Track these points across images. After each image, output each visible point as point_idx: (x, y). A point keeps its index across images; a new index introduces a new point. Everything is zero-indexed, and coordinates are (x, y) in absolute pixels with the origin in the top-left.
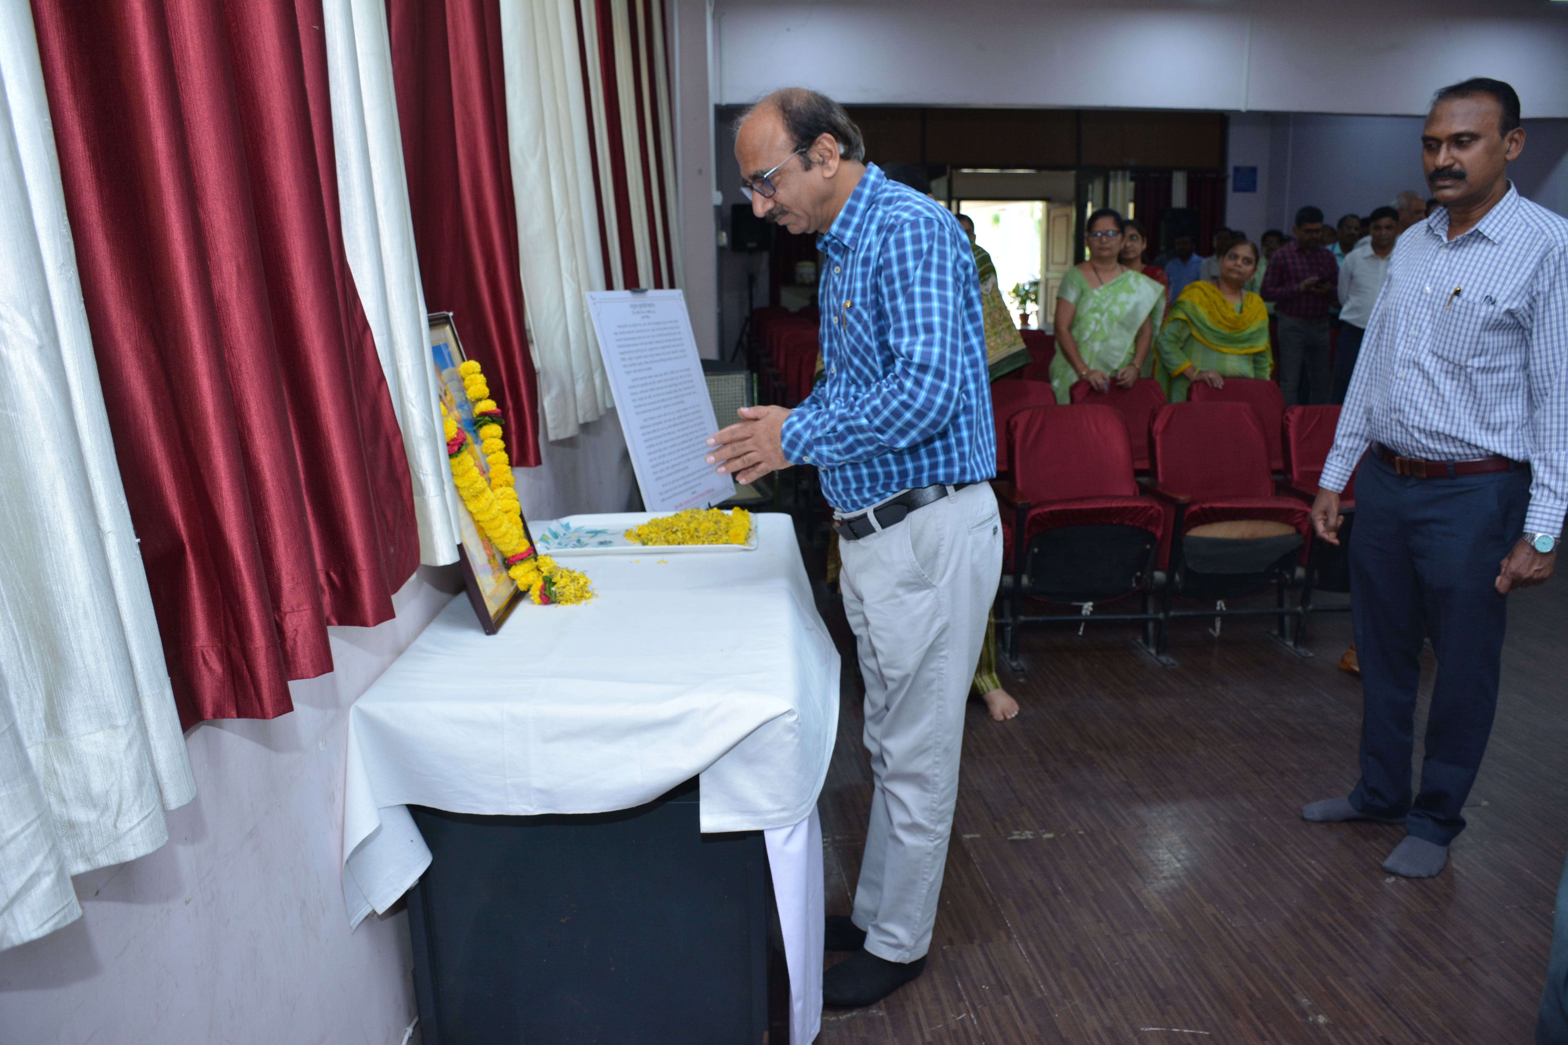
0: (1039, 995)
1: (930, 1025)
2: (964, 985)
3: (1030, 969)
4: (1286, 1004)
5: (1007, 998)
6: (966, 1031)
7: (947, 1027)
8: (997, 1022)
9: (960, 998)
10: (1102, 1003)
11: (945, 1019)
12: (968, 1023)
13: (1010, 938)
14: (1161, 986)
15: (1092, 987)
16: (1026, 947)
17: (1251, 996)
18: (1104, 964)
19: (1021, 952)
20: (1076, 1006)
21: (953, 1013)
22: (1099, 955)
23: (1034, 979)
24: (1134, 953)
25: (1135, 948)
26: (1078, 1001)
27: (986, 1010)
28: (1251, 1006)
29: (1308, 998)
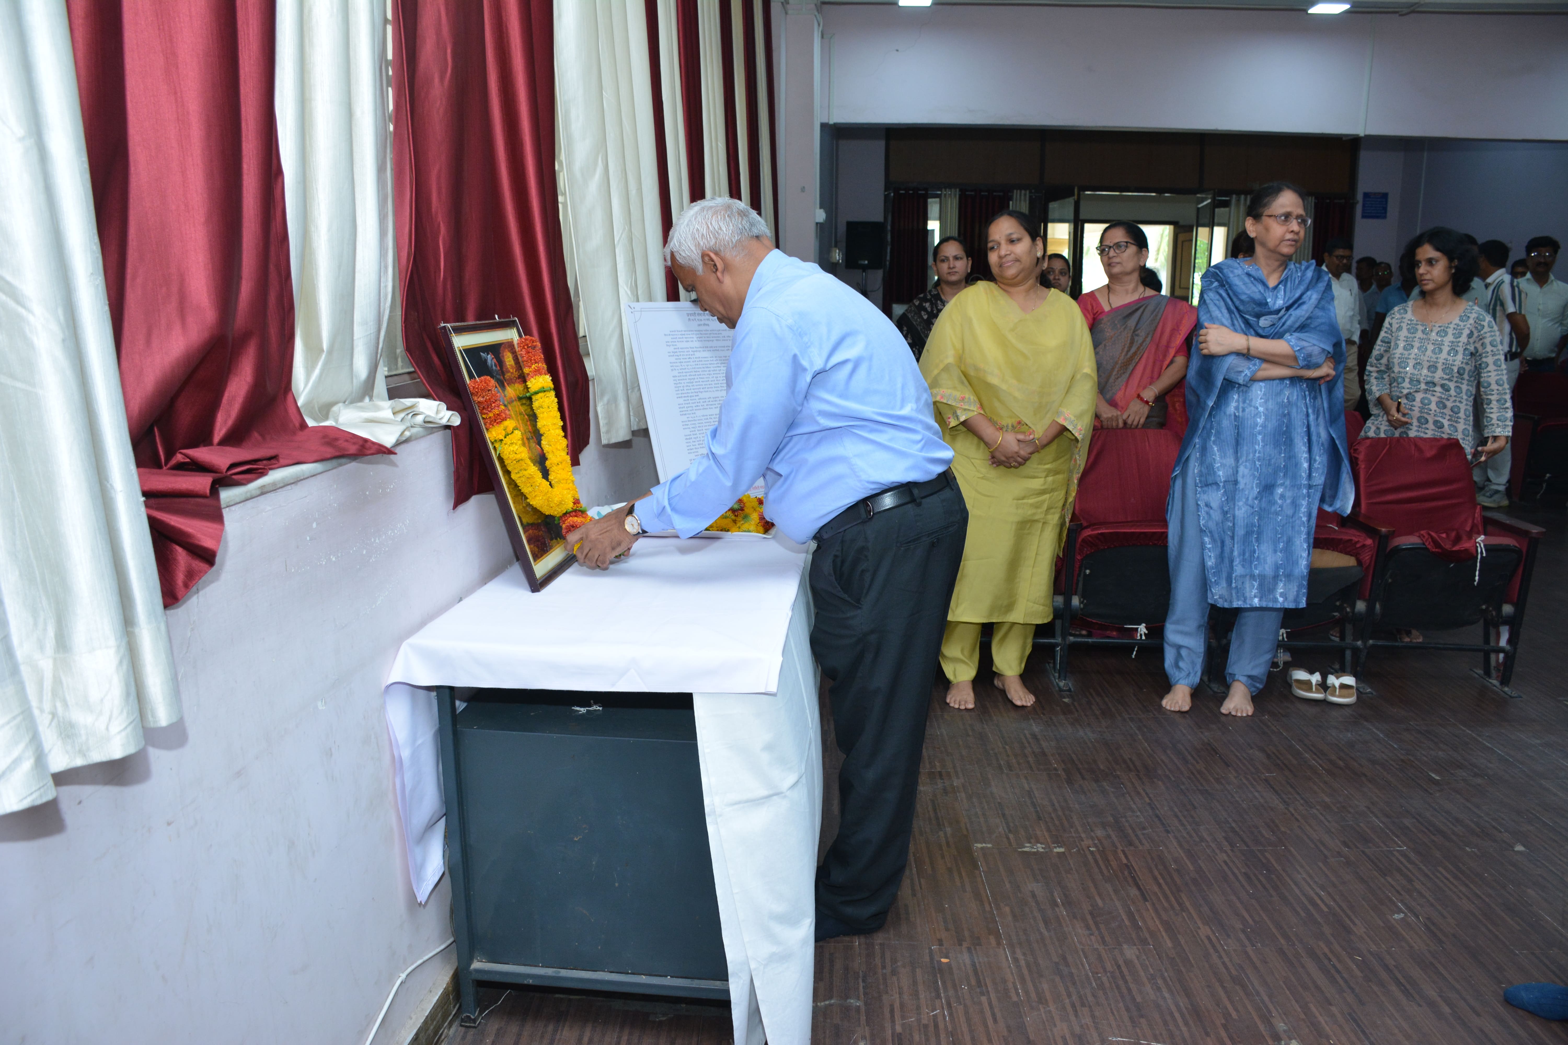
0: (1015, 998)
1: (903, 1017)
2: (944, 983)
3: (1012, 974)
4: (1262, 1027)
5: (984, 999)
6: (936, 1026)
7: (919, 1020)
8: (968, 1020)
9: (938, 996)
10: (1076, 1011)
11: (919, 1014)
12: (940, 1019)
13: (999, 944)
14: (1139, 999)
15: (1069, 995)
16: (1013, 953)
17: (1227, 1015)
18: (1087, 975)
19: (1007, 957)
20: (1050, 1012)
21: (927, 1008)
22: (1083, 965)
23: (1014, 983)
24: (1119, 967)
25: (1121, 962)
26: (1052, 1007)
27: (961, 1008)
28: (1225, 1026)
29: (1285, 1023)
